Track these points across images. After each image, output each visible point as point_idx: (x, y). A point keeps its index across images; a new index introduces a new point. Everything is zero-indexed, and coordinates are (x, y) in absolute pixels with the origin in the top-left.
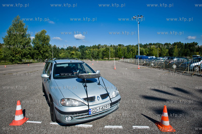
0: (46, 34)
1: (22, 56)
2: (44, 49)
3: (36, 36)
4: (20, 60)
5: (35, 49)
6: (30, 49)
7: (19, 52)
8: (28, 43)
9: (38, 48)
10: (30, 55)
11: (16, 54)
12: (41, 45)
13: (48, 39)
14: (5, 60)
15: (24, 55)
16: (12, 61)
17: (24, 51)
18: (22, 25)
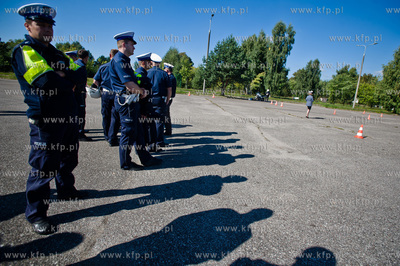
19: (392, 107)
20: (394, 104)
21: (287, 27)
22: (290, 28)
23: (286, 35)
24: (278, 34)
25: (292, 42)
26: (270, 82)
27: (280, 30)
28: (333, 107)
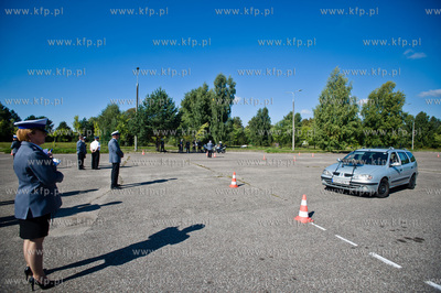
0: (395, 91)
1: (340, 140)
2: (387, 124)
3: (370, 97)
4: (337, 147)
5: (367, 125)
6: (355, 126)
7: (336, 132)
8: (353, 113)
9: (372, 123)
10: (356, 138)
11: (330, 135)
12: (380, 116)
13: (399, 100)
14: (314, 144)
15: (345, 138)
16: (324, 147)
17: (345, 129)
18: (342, 82)
19: (325, 146)
20: (326, 143)
21: (227, 78)
22: (230, 80)
23: (228, 86)
24: (220, 85)
25: (234, 92)
26: (216, 133)
27: (221, 82)
28: (283, 152)
